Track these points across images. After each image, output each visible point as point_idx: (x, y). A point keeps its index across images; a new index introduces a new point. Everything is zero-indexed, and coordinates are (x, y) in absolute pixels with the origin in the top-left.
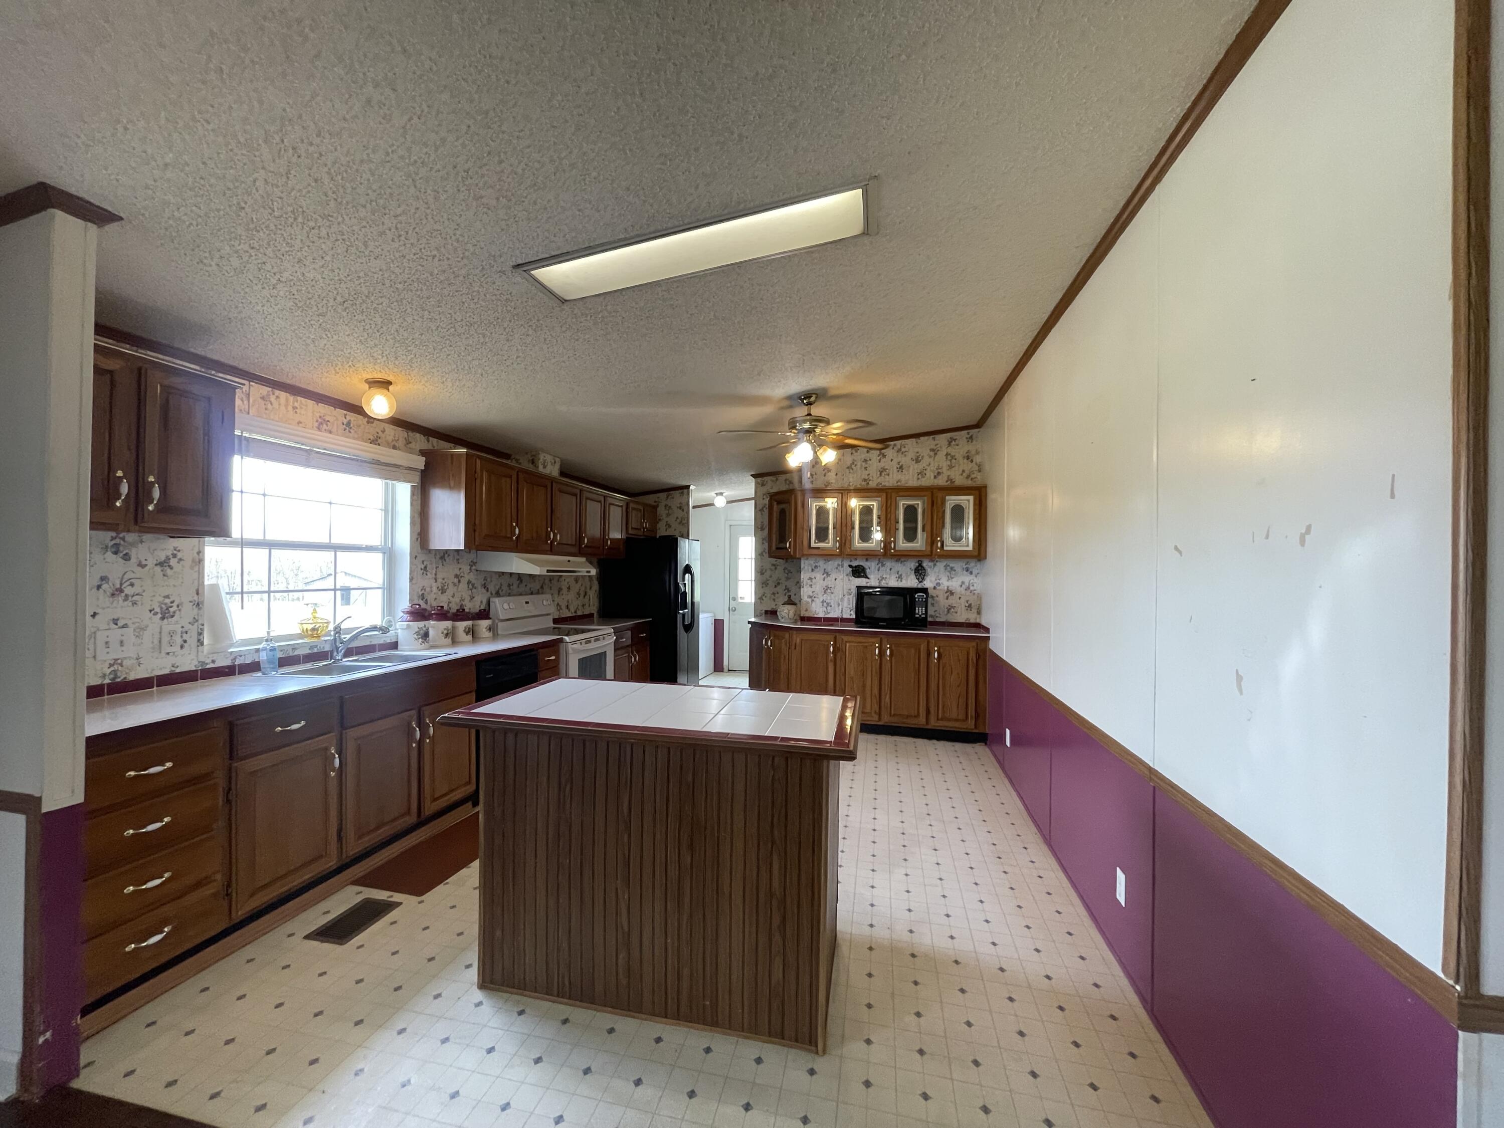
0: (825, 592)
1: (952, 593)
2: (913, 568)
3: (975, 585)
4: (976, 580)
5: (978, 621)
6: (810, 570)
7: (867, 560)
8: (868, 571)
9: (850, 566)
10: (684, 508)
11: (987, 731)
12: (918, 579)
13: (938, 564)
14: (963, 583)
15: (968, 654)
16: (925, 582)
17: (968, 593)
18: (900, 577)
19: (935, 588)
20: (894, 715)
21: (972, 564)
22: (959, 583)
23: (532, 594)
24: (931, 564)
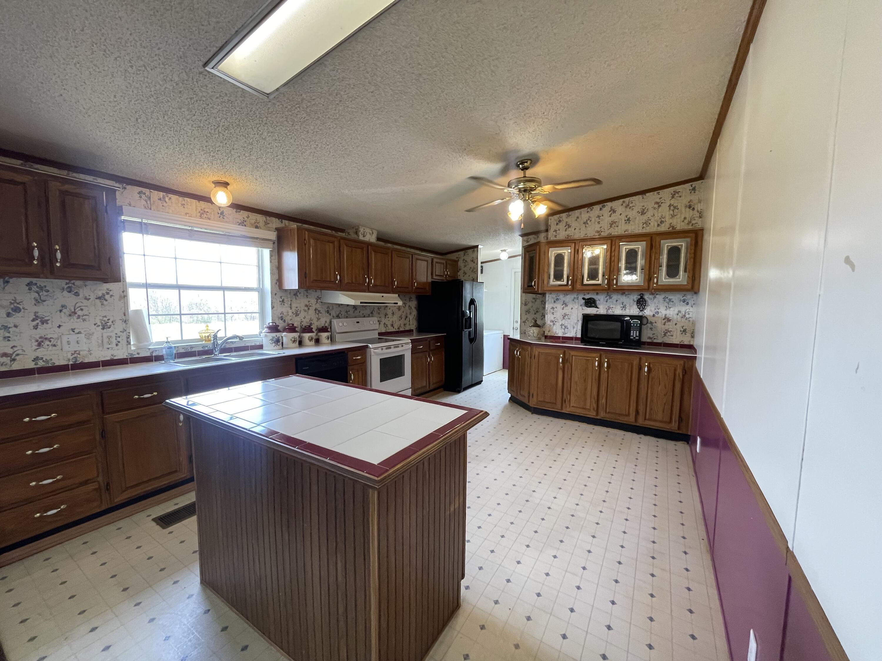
0: (563, 318)
1: (669, 320)
2: (636, 300)
3: (691, 313)
4: (691, 309)
5: (691, 343)
6: (553, 302)
7: (597, 294)
8: (598, 302)
9: (583, 299)
10: (475, 261)
11: (689, 434)
12: (639, 309)
13: (657, 296)
14: (679, 312)
15: (675, 370)
16: (645, 311)
17: (683, 320)
18: (624, 307)
19: (654, 316)
20: (609, 412)
21: (689, 297)
22: (676, 312)
23: (364, 317)
24: (651, 296)
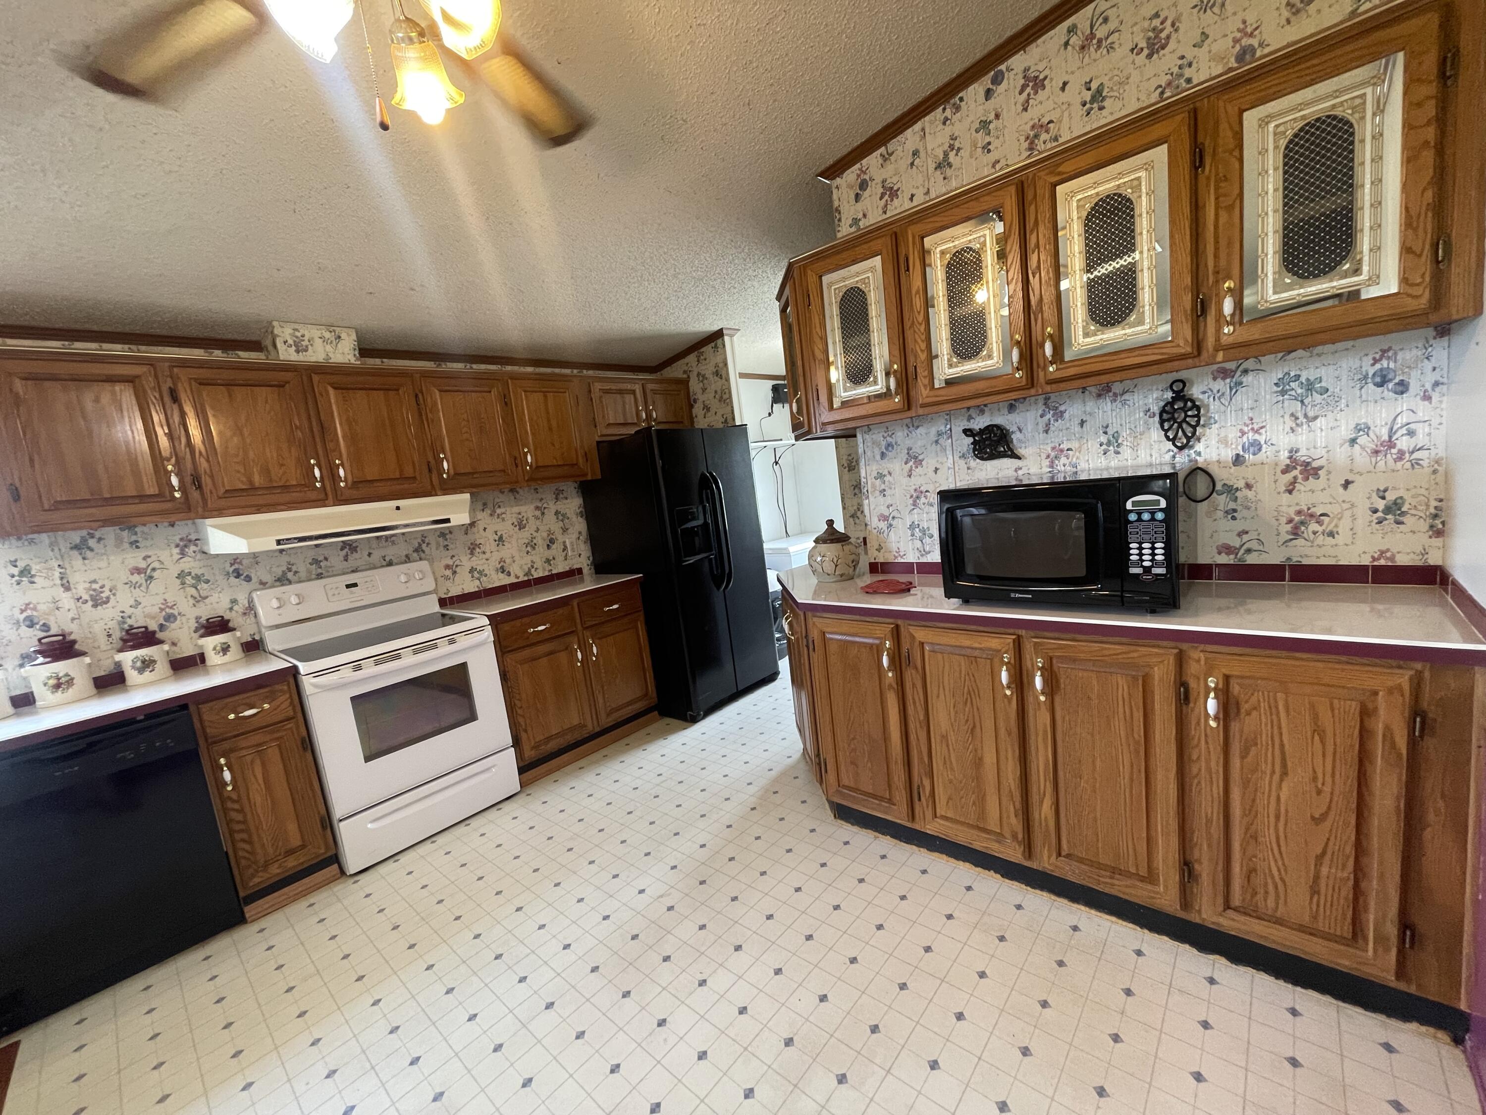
0: (915, 504)
1: (1310, 471)
2: (1156, 409)
3: (1422, 431)
4: (1423, 410)
5: (1434, 559)
6: (878, 457)
7: (1012, 408)
8: (1016, 437)
9: (967, 432)
10: (721, 372)
11: (1463, 1006)
12: (1173, 441)
13: (1248, 379)
14: (1363, 429)
15: (1366, 713)
16: (1199, 447)
17: (1386, 461)
18: (1113, 442)
19: (1238, 460)
21: (1407, 355)
22: (1345, 431)
24: (1220, 385)
